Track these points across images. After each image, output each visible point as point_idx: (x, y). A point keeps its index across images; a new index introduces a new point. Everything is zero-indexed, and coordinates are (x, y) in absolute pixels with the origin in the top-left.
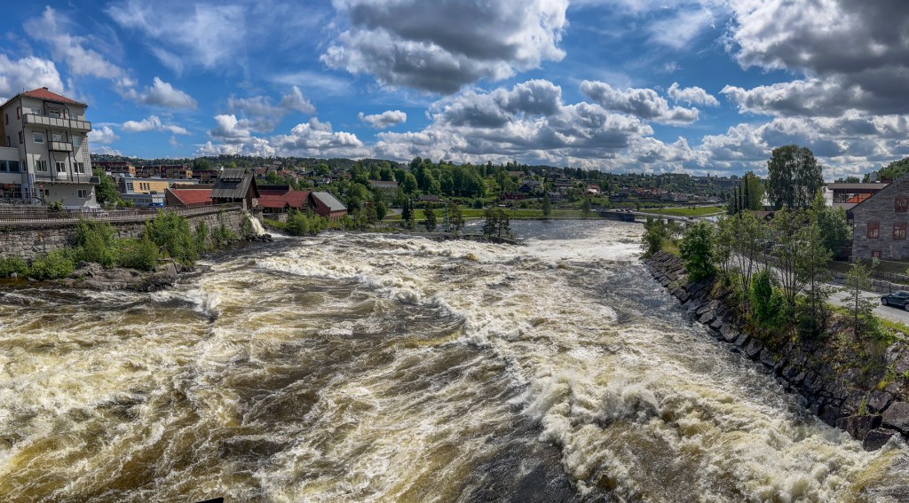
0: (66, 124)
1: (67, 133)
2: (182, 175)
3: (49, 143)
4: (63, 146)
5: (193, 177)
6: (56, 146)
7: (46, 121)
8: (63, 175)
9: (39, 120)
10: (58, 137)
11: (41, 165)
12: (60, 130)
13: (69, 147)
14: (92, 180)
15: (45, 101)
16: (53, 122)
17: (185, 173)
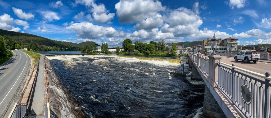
0: (234, 42)
1: (234, 44)
2: (253, 49)
3: (231, 45)
4: (233, 46)
5: (255, 49)
6: (232, 46)
7: (231, 42)
8: (233, 50)
9: (230, 42)
10: (233, 44)
11: (229, 49)
12: (233, 43)
13: (234, 46)
14: (237, 51)
15: (231, 39)
16: (232, 42)
17: (253, 48)
